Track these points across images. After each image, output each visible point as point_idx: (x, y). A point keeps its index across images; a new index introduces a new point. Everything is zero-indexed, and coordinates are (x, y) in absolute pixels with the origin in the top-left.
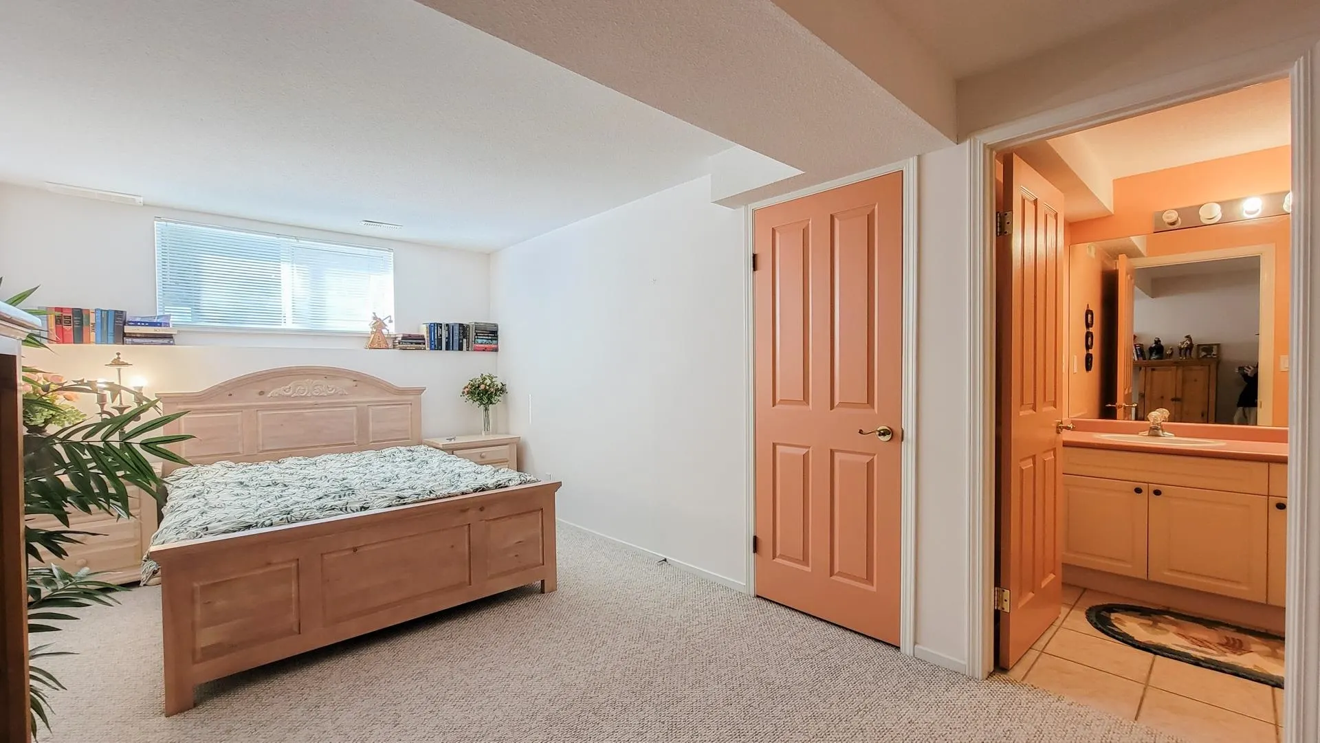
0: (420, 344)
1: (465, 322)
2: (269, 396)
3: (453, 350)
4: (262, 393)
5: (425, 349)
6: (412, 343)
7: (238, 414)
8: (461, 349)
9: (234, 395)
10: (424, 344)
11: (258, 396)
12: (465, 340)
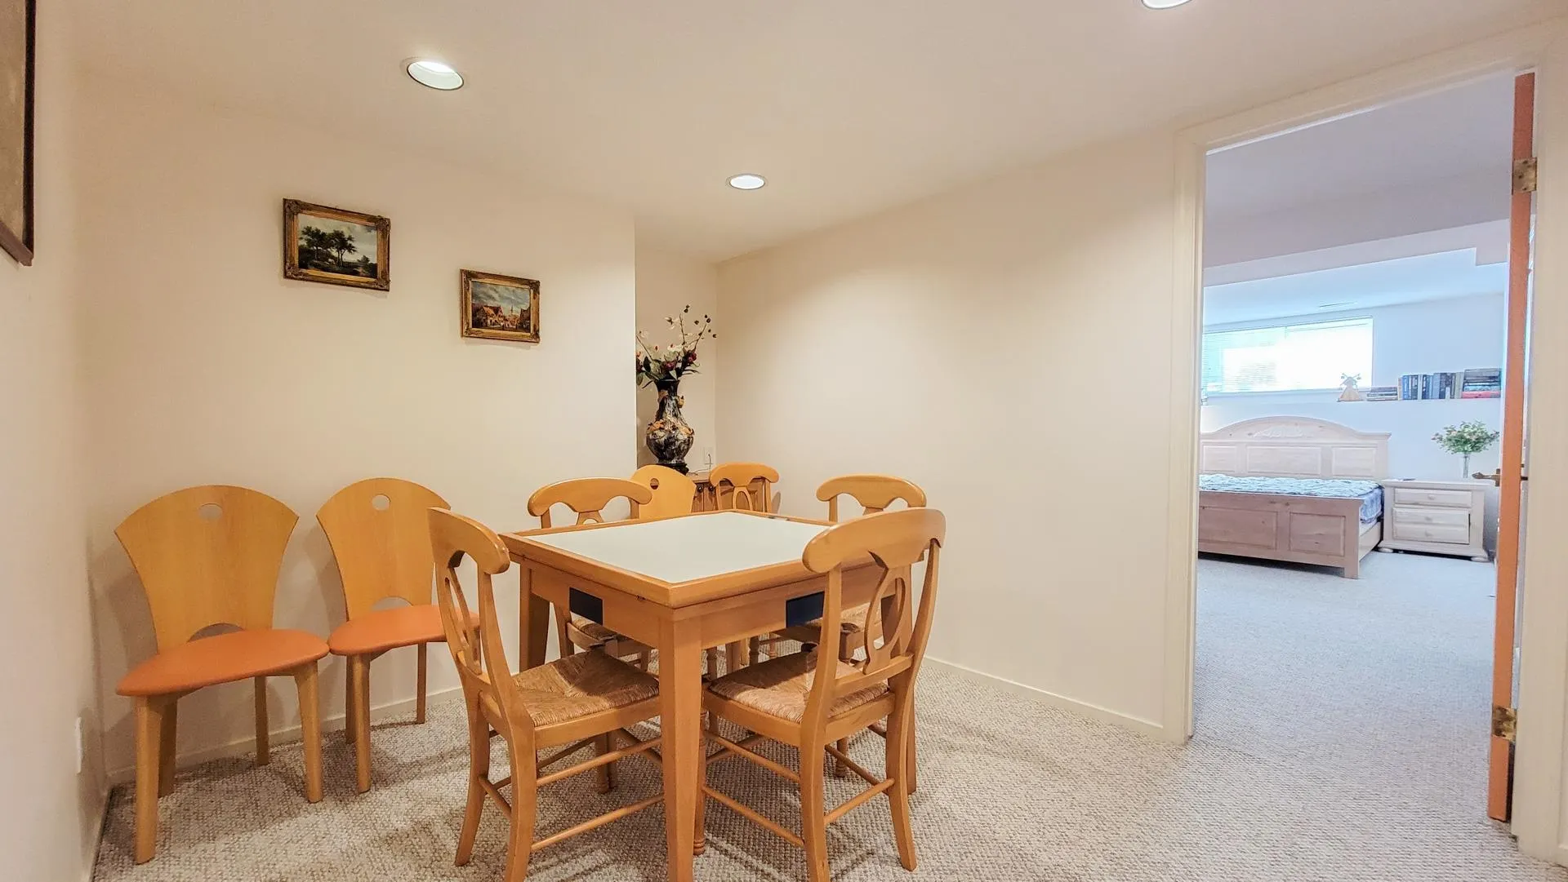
0: (1391, 395)
1: (1449, 371)
3: (1432, 399)
4: (1250, 434)
5: (1396, 399)
6: (1382, 395)
7: (1235, 447)
8: (1442, 396)
9: (1233, 435)
10: (1397, 395)
12: (1448, 389)
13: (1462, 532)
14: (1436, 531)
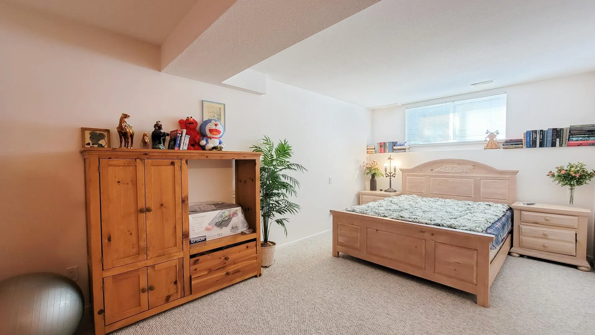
0: (519, 144)
1: (559, 127)
2: (434, 171)
3: (546, 147)
4: (432, 170)
5: (522, 147)
6: (512, 145)
7: (424, 178)
8: (553, 145)
9: (422, 170)
10: (522, 144)
11: (430, 171)
12: (558, 140)
13: (570, 247)
14: (550, 244)
